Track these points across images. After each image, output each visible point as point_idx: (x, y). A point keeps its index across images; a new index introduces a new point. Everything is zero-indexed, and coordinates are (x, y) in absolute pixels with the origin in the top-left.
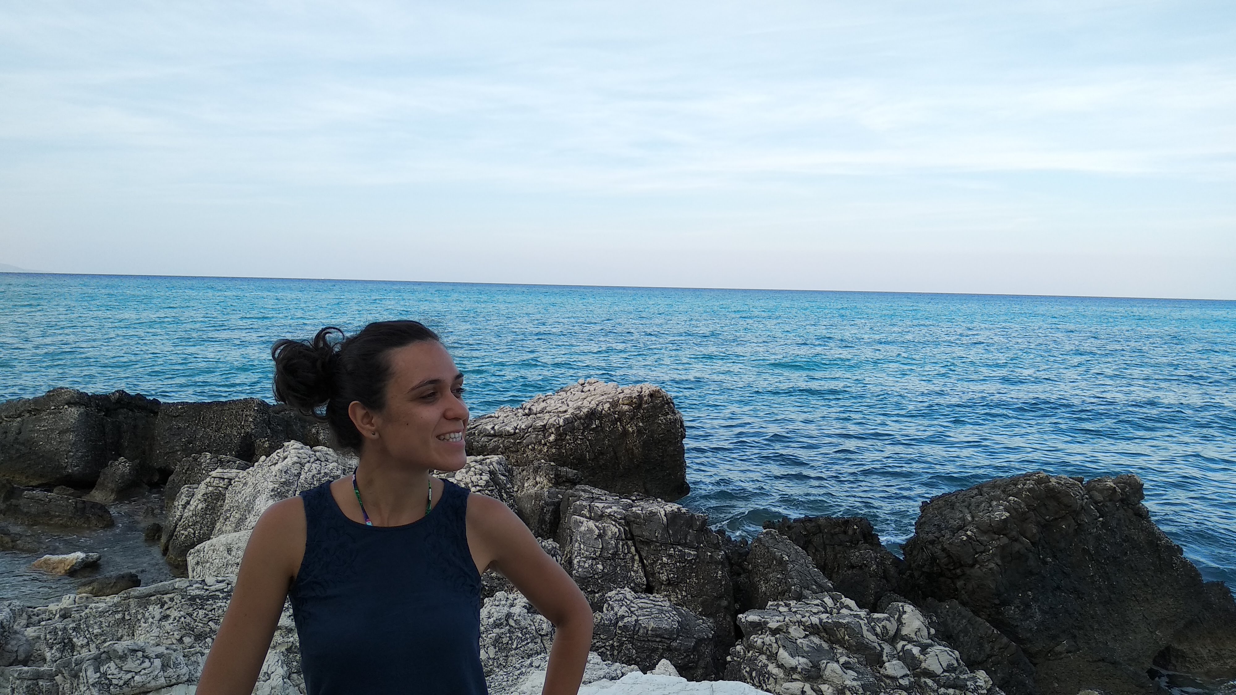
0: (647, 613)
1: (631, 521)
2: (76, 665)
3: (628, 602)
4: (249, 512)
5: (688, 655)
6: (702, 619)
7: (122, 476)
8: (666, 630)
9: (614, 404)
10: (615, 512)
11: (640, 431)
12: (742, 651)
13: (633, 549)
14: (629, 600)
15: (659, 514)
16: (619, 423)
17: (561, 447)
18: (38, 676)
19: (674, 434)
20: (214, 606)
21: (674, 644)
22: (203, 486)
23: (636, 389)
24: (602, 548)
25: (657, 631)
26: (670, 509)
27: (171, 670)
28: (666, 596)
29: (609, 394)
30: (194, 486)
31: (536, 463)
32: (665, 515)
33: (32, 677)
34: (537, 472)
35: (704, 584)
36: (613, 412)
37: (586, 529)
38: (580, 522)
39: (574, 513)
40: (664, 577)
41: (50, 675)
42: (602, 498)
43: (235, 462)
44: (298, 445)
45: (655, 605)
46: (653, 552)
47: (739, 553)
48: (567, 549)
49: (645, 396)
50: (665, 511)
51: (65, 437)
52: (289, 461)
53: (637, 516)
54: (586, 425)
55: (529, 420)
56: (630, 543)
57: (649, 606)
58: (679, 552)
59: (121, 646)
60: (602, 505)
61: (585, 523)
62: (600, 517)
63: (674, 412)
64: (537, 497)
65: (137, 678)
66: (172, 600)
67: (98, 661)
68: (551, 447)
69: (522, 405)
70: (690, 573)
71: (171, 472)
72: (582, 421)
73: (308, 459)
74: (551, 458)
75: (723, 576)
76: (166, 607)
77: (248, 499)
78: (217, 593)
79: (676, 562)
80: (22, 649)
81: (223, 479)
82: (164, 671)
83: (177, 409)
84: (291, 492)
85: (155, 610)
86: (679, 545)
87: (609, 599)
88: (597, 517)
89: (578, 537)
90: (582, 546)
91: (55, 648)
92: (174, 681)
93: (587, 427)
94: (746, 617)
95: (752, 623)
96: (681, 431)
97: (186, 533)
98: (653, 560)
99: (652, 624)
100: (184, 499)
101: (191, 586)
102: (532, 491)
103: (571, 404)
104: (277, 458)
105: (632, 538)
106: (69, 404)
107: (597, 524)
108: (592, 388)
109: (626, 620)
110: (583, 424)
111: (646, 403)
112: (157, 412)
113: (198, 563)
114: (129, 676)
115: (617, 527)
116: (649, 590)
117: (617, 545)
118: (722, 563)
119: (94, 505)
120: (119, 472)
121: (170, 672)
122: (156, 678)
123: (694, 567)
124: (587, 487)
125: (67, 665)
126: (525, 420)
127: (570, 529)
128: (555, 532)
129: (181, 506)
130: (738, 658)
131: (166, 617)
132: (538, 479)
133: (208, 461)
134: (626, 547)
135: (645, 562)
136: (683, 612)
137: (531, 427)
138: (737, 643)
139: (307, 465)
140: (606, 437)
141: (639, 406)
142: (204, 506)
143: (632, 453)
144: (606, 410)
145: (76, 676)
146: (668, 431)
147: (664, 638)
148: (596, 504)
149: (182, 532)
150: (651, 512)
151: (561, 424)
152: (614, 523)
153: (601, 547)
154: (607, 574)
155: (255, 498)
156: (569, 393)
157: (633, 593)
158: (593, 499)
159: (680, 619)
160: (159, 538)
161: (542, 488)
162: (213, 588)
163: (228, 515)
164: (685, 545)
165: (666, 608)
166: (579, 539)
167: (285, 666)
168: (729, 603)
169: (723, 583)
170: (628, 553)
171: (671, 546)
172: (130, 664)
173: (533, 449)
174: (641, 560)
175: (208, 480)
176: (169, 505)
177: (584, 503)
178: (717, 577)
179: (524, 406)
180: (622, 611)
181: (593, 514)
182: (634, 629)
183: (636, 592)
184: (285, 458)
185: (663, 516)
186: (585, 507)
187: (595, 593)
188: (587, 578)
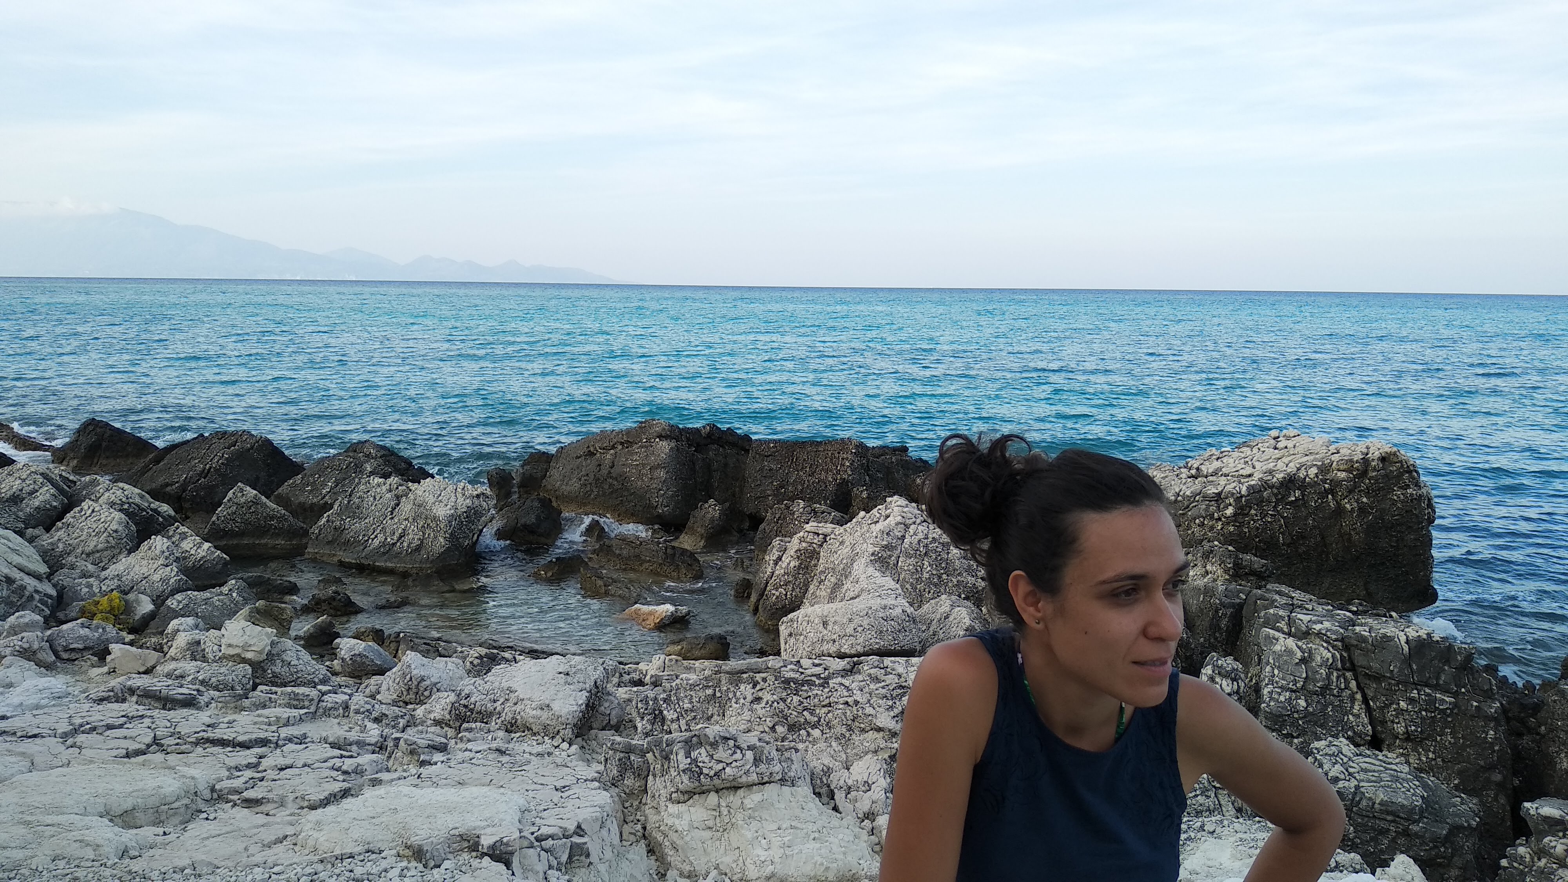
0: (1374, 779)
1: (1353, 645)
2: (667, 746)
3: (1345, 760)
4: (846, 577)
5: (1436, 847)
6: (1460, 797)
7: (712, 520)
8: (1403, 806)
9: (1324, 469)
10: (1328, 630)
11: (1363, 510)
12: (1528, 856)
13: (1353, 684)
14: (1346, 756)
15: (1396, 639)
16: (1330, 496)
17: (1242, 524)
18: (629, 750)
19: (1417, 516)
20: (810, 694)
21: (1414, 828)
22: (795, 540)
23: (1359, 449)
24: (1306, 678)
25: (1388, 806)
26: (1415, 634)
27: (763, 766)
28: (1402, 755)
29: (1317, 454)
30: (788, 539)
31: (1207, 545)
32: (1407, 642)
33: (623, 750)
34: (1208, 557)
35: (1464, 747)
36: (1321, 480)
37: (1283, 649)
38: (1274, 638)
39: (1266, 624)
40: (1400, 729)
41: (641, 751)
42: (1307, 606)
43: (830, 513)
44: (902, 501)
45: (1387, 769)
46: (1384, 692)
47: (1522, 704)
48: (1253, 670)
49: (1373, 460)
50: (1407, 637)
51: (656, 474)
52: (891, 521)
53: (1364, 639)
54: (1280, 497)
55: (1197, 485)
56: (1349, 675)
57: (1377, 768)
58: (1426, 696)
59: (713, 731)
60: (1308, 618)
61: (1281, 640)
62: (1305, 634)
63: (1417, 485)
64: (1208, 591)
65: (728, 770)
66: (764, 680)
67: (689, 745)
68: (1228, 524)
69: (1187, 463)
70: (1443, 728)
71: (762, 520)
72: (1275, 491)
73: (914, 519)
74: (1227, 540)
75: (1496, 738)
76: (758, 688)
77: (845, 561)
78: (814, 679)
79: (1420, 710)
80: (614, 713)
81: (818, 534)
82: (757, 766)
83: (769, 448)
84: (893, 558)
85: (746, 690)
86: (1426, 686)
87: (1316, 751)
88: (1299, 634)
89: (1271, 658)
90: (1276, 672)
91: (646, 719)
92: (766, 779)
93: (1281, 499)
94: (1537, 808)
95: (1547, 819)
96: (1429, 513)
97: (777, 593)
98: (1384, 703)
99: (1381, 796)
100: (775, 554)
101: (786, 666)
102: (1201, 583)
103: (1258, 465)
104: (878, 515)
105: (1353, 668)
106: (660, 437)
107: (1300, 644)
108: (1290, 444)
109: (1341, 784)
110: (1276, 495)
111: (1374, 469)
112: (748, 450)
113: (790, 635)
114: (720, 766)
115: (1329, 651)
116: (1376, 743)
117: (1329, 676)
118: (1495, 719)
119: (684, 551)
120: (709, 516)
121: (763, 767)
122: (747, 773)
123: (1449, 719)
124: (1284, 588)
125: (658, 744)
126: (1190, 484)
127: (1258, 645)
128: (1234, 644)
129: (772, 562)
130: (1520, 864)
131: (758, 699)
132: (1209, 567)
133: (801, 510)
134: (1342, 680)
135: (1371, 704)
136: (1430, 783)
137: (1200, 493)
138: (1518, 842)
139: (913, 527)
140: (1310, 514)
141: (1364, 473)
142: (797, 564)
143: (1349, 540)
144: (1312, 476)
145: (667, 758)
146: (1407, 512)
147: (1398, 817)
148: (1299, 616)
149: (773, 592)
150: (1384, 636)
151: (1243, 493)
152: (1325, 645)
153: (1304, 675)
154: (1312, 714)
155: (853, 561)
156: (1255, 450)
157: (1352, 747)
158: (1292, 607)
159: (1425, 794)
160: (749, 597)
161: (1215, 580)
162: (809, 672)
163: (823, 578)
164: (1436, 687)
165: (1403, 775)
166: (1271, 661)
167: (887, 776)
168: (1505, 777)
169: (1497, 748)
170: (1346, 688)
171: (1413, 686)
172: (722, 753)
173: (1202, 525)
174: (1365, 701)
175: (801, 534)
176: (761, 557)
177: (1281, 613)
178: (1486, 738)
179: (1189, 465)
180: (1336, 771)
181: (1293, 630)
182: (1353, 799)
183: (1357, 745)
184: (888, 517)
185: (1403, 643)
186: (1282, 618)
187: (1293, 737)
188: (1281, 716)
